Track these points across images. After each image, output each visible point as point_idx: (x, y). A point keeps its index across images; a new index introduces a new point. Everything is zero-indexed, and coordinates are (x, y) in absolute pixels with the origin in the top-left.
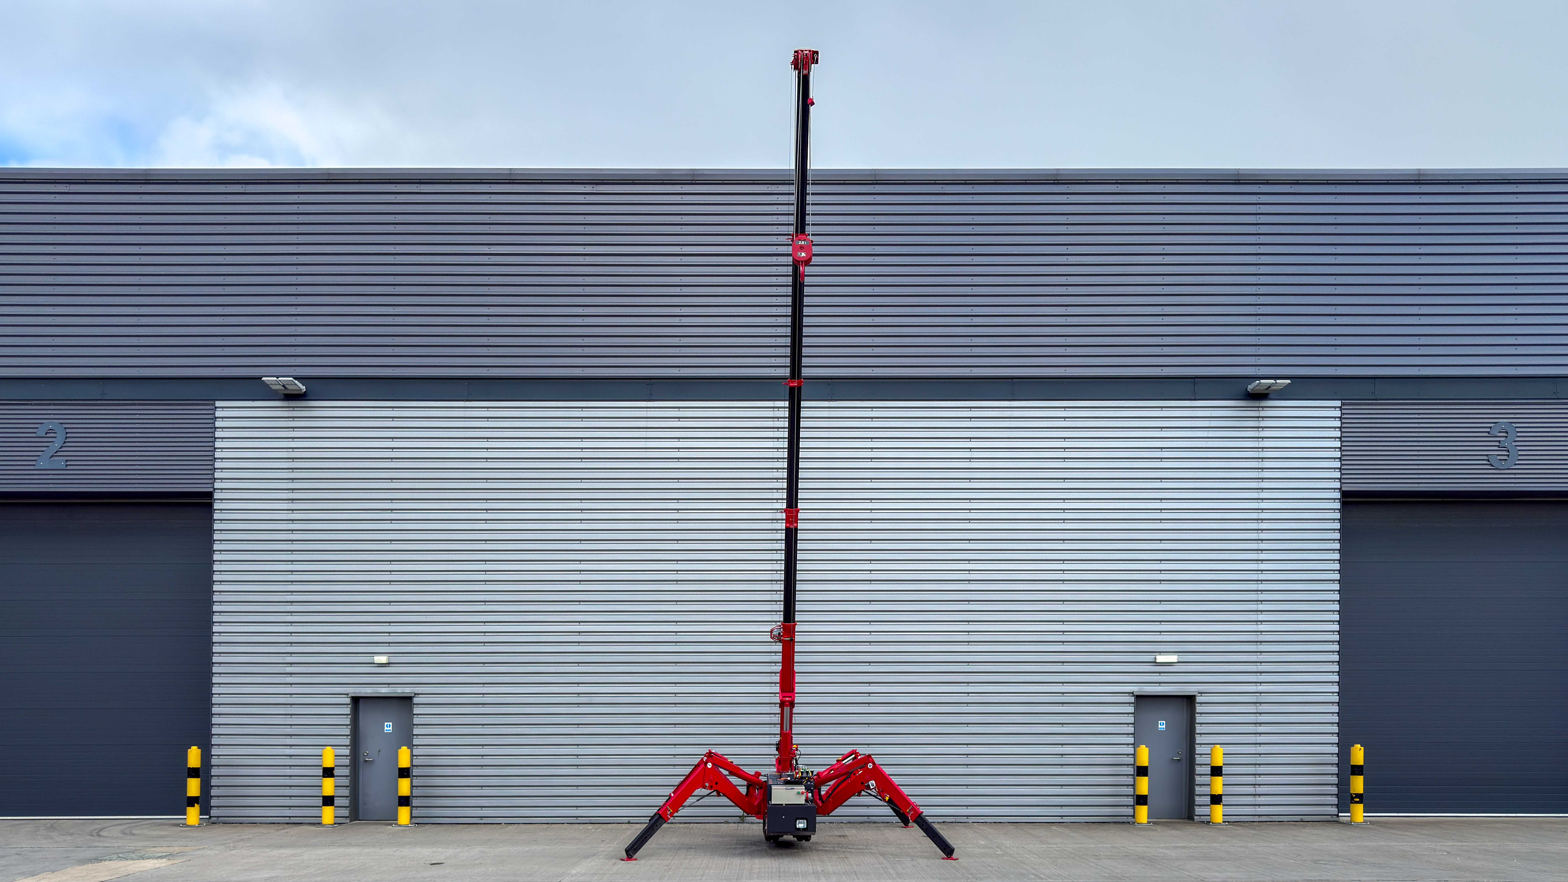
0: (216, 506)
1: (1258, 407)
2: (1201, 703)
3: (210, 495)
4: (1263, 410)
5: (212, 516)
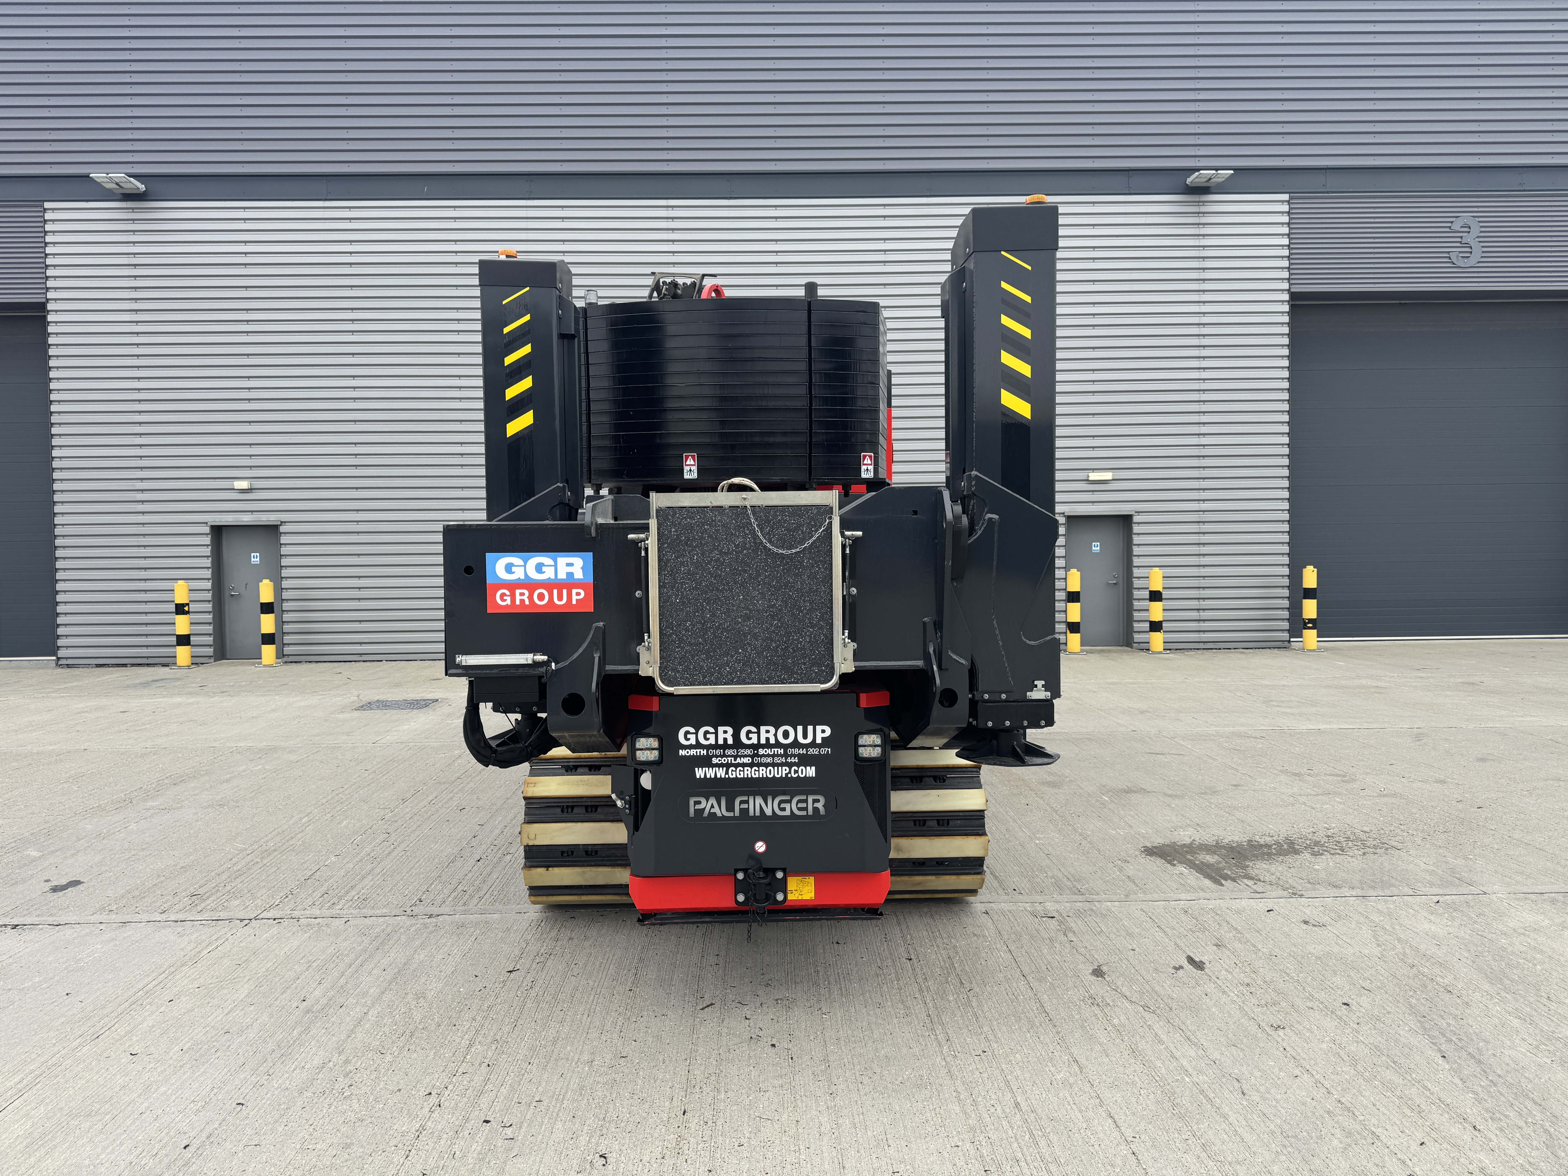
0: (50, 318)
1: (1199, 202)
2: (1139, 523)
3: (43, 306)
4: (1203, 205)
5: (47, 328)
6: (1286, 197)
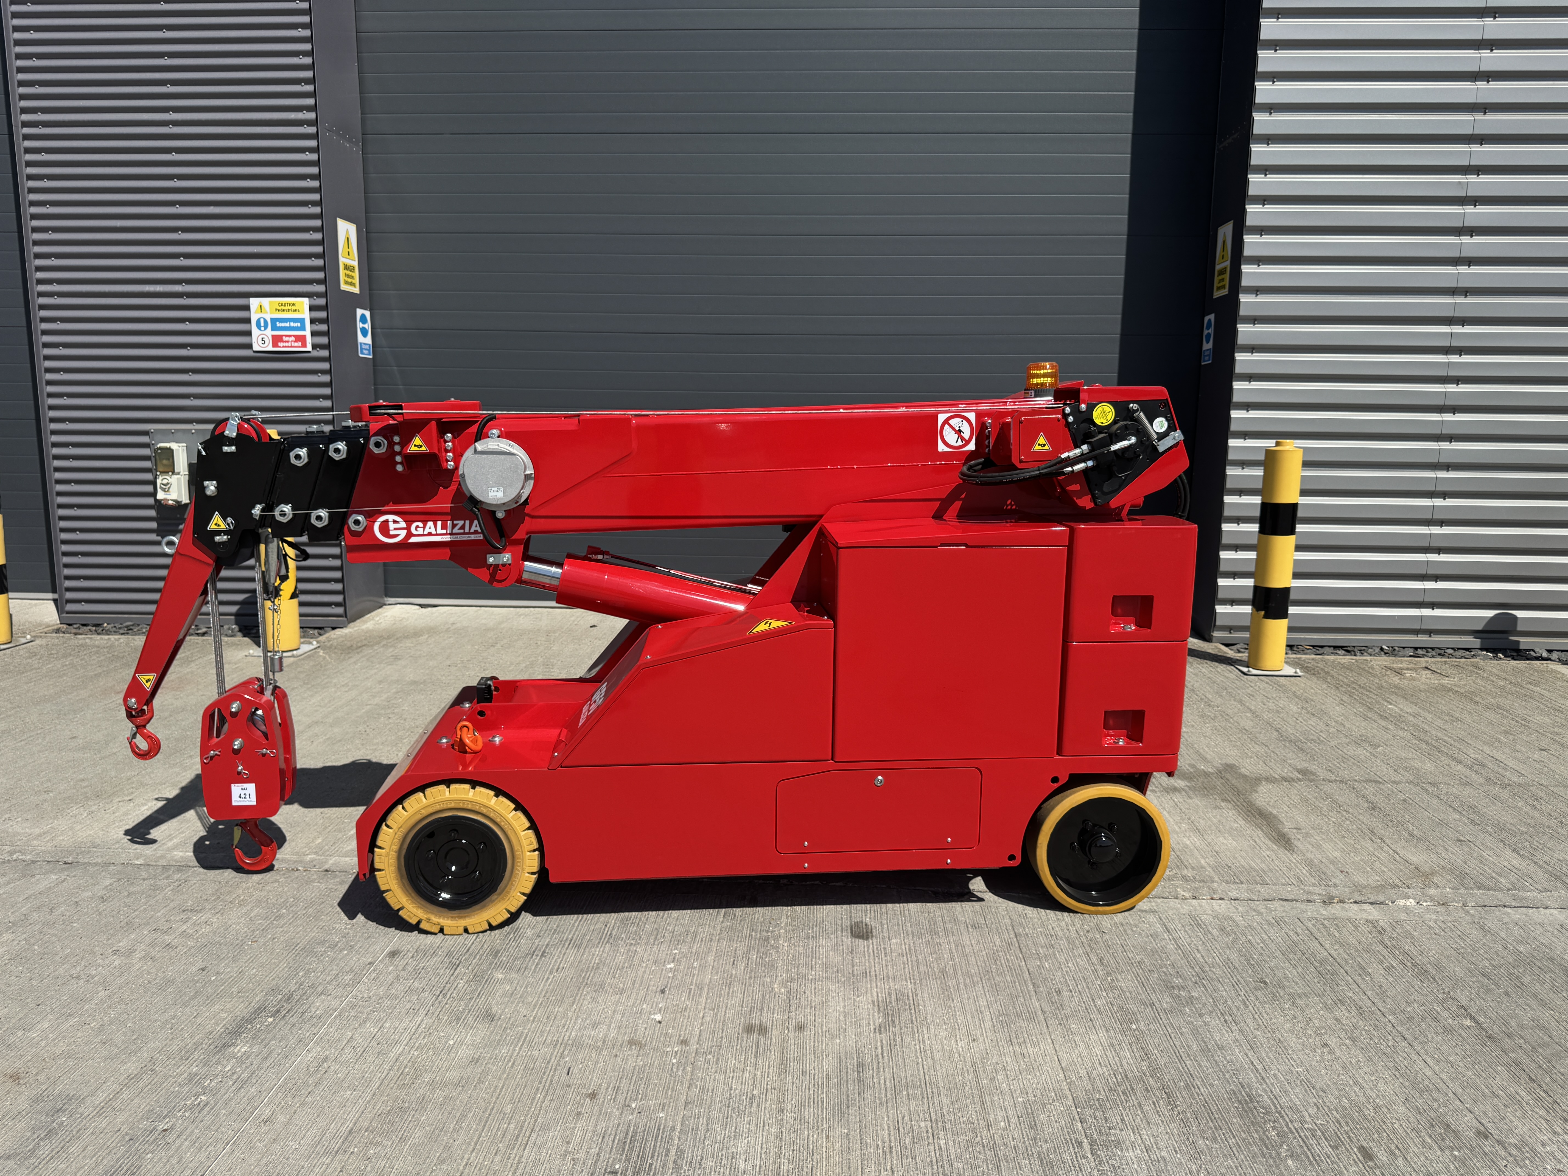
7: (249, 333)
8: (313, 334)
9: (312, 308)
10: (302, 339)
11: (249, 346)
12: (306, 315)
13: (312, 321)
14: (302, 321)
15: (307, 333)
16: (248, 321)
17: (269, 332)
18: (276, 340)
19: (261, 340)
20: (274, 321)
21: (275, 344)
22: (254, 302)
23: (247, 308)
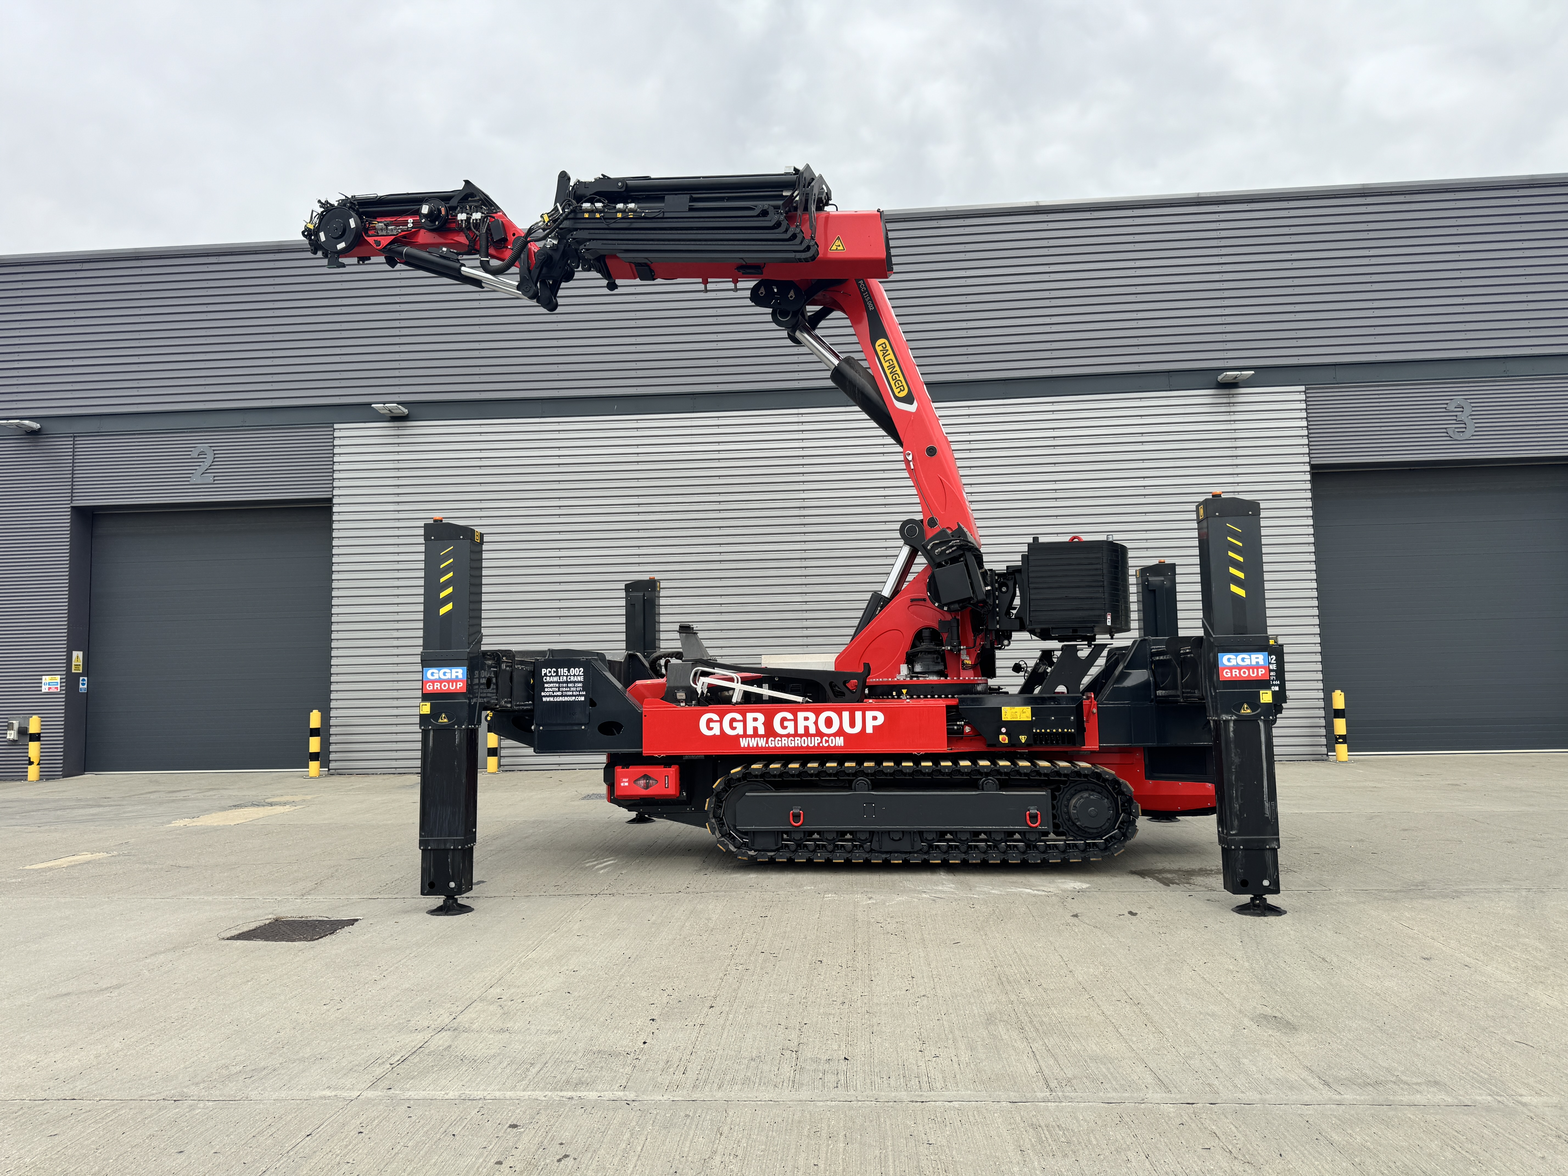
0: (335, 509)
1: (1229, 394)
3: (330, 500)
4: (1233, 397)
5: (331, 517)
6: (1302, 388)
7: (41, 687)
8: (61, 686)
9: (61, 679)
10: (57, 688)
11: (41, 691)
12: (59, 681)
13: (61, 683)
14: (57, 683)
15: (59, 686)
16: (41, 683)
17: (47, 686)
18: (49, 688)
19: (45, 689)
20: (49, 683)
21: (49, 690)
22: (44, 677)
23: (41, 679)
